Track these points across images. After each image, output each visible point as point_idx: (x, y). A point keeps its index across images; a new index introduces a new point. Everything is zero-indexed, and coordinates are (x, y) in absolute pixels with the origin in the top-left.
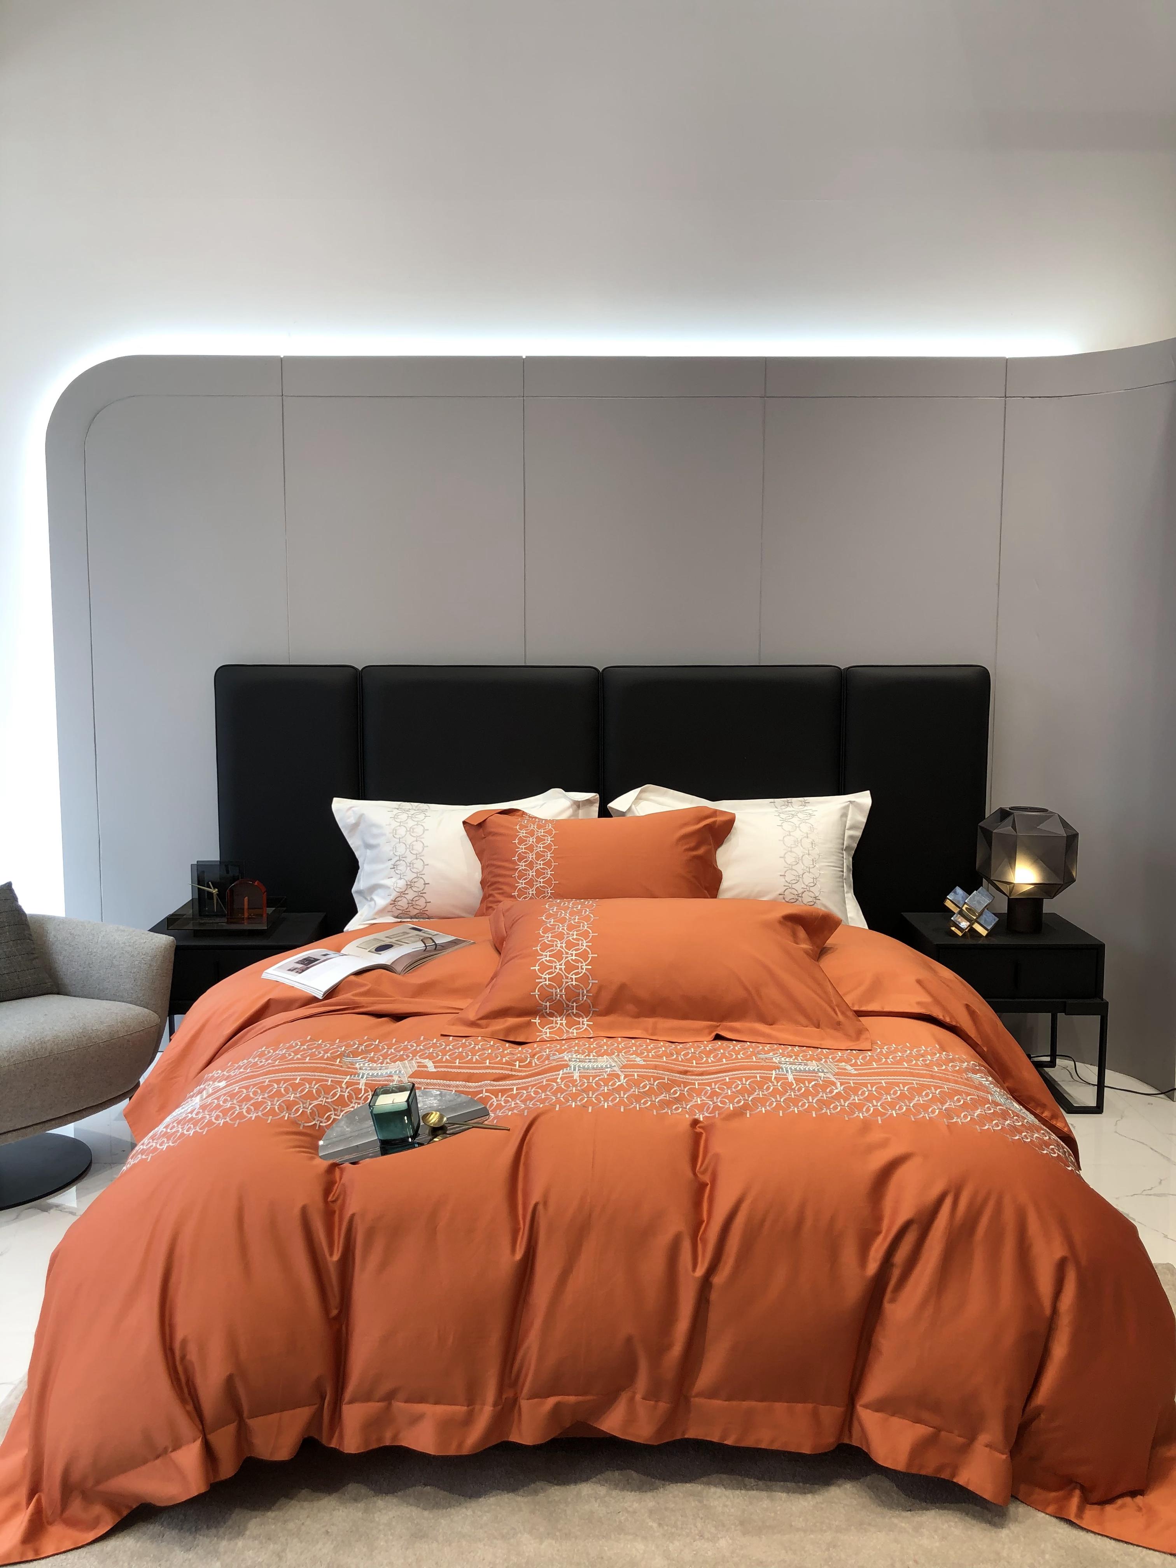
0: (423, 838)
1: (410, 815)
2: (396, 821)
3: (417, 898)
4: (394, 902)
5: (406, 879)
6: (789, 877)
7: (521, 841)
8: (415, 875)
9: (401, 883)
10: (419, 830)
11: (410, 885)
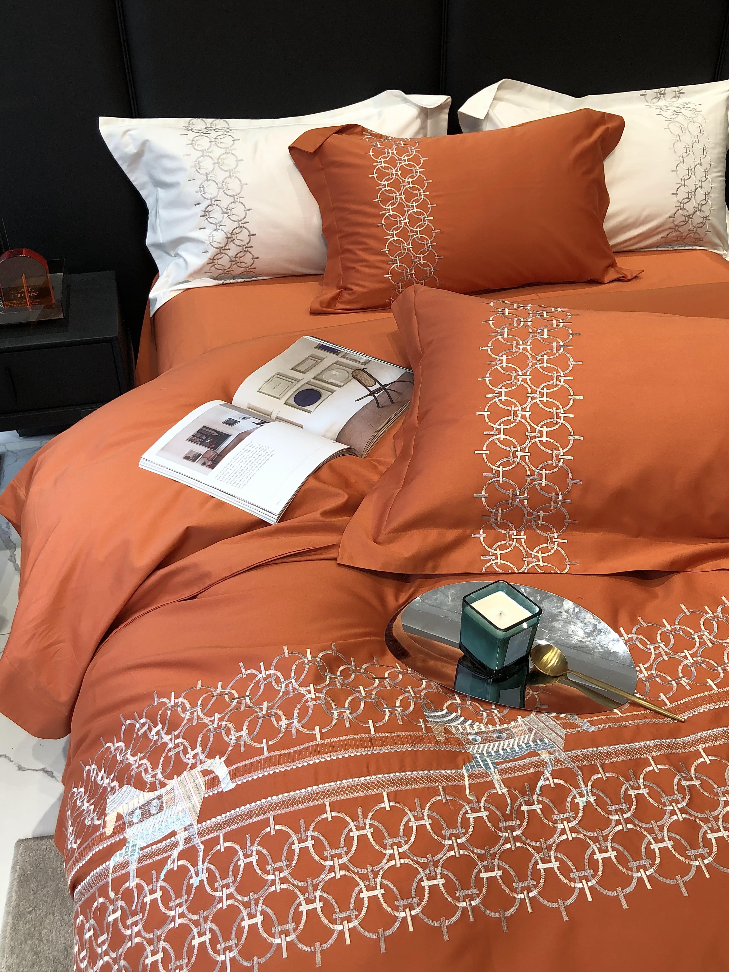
0: (238, 172)
1: (213, 140)
2: (196, 150)
3: (241, 254)
4: (212, 261)
5: (225, 231)
6: (682, 194)
7: (382, 175)
8: (236, 225)
9: (219, 236)
10: (230, 161)
11: (230, 238)
